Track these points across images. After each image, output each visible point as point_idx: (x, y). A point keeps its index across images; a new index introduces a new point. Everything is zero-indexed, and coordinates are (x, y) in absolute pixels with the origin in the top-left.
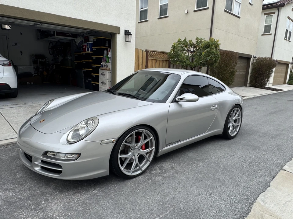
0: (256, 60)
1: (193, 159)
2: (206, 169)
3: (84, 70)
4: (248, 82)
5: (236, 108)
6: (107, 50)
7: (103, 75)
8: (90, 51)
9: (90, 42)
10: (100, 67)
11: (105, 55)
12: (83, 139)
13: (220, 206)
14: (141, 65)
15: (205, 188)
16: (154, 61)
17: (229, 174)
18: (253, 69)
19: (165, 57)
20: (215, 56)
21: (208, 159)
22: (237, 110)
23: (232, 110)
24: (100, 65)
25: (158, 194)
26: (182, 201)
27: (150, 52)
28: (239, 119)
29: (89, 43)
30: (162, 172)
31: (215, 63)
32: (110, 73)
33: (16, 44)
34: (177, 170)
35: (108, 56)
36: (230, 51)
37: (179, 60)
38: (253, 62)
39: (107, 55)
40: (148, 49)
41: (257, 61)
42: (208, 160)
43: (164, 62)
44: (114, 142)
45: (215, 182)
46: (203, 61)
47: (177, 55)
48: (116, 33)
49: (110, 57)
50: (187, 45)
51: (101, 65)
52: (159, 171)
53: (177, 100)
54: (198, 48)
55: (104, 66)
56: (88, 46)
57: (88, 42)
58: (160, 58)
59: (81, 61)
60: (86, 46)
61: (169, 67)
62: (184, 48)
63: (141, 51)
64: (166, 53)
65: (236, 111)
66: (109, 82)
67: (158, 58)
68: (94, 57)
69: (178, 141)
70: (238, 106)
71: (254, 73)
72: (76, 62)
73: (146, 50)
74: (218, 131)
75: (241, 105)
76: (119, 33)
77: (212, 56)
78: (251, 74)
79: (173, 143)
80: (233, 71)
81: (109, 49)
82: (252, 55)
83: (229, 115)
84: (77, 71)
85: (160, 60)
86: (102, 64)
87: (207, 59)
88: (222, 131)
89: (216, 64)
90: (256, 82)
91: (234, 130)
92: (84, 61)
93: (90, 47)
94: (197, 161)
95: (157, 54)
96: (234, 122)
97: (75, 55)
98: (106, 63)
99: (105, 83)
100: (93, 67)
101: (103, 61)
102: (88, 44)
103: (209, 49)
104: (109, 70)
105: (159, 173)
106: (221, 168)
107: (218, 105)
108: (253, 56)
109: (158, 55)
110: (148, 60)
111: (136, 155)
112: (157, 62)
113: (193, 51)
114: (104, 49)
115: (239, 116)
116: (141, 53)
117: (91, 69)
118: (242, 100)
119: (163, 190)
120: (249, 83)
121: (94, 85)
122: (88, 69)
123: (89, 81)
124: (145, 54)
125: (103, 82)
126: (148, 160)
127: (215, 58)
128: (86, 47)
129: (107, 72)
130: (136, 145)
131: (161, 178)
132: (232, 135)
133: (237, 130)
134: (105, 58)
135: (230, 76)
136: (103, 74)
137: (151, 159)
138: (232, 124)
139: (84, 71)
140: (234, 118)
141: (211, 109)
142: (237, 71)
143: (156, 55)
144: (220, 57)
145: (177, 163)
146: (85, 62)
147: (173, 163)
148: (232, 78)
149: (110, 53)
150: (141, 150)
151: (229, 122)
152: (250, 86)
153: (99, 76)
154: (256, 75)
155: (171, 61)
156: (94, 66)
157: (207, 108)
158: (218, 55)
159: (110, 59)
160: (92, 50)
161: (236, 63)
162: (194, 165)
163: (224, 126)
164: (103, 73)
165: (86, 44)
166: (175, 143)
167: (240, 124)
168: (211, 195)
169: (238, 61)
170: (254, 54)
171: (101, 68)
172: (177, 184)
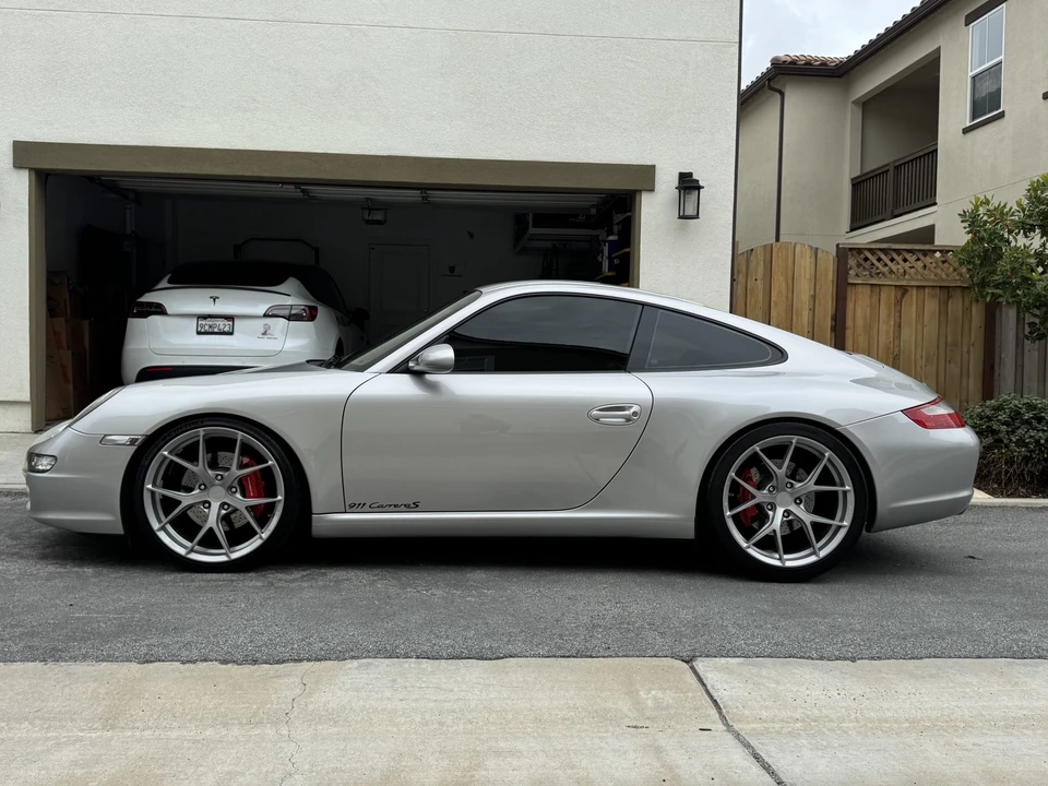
5: (793, 439)
8: (609, 271)
9: (611, 237)
12: (69, 427)
14: (806, 313)
16: (887, 296)
33: (452, 269)
43: (957, 293)
44: (133, 445)
48: (640, 191)
53: (411, 365)
60: (603, 253)
63: (808, 253)
67: (912, 279)
69: (407, 506)
70: (805, 428)
73: (838, 246)
76: (651, 190)
79: (382, 506)
85: (923, 287)
88: (692, 525)
102: (605, 244)
109: (912, 266)
110: (849, 288)
111: (216, 504)
112: (907, 296)
130: (221, 475)
141: (593, 419)
150: (238, 495)
166: (394, 508)
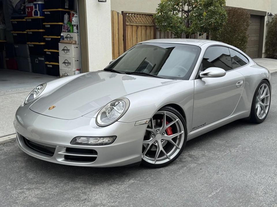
0: (272, 18)
1: (223, 146)
2: (242, 153)
3: (32, 44)
4: (263, 51)
5: (264, 84)
6: (69, 14)
7: (65, 52)
8: (40, 16)
9: (40, 3)
10: (59, 39)
11: (66, 21)
12: (117, 121)
13: (269, 182)
14: (117, 35)
15: (248, 170)
16: (134, 28)
17: (268, 156)
18: (269, 33)
19: (148, 22)
20: (221, 16)
21: (239, 144)
22: (265, 87)
23: (259, 87)
24: (59, 37)
25: (200, 178)
26: (229, 181)
27: (127, 14)
28: (267, 97)
29: (38, 4)
30: (194, 160)
31: (221, 26)
32: (77, 47)
34: (210, 157)
35: (71, 23)
36: (239, 9)
37: (171, 25)
38: (268, 22)
39: (70, 20)
40: (125, 10)
41: (273, 21)
42: (240, 146)
43: (148, 28)
44: (147, 124)
45: (256, 164)
46: (205, 25)
47: (167, 18)
49: (74, 24)
50: (179, 3)
51: (61, 36)
52: (190, 159)
53: (201, 76)
54: (194, 6)
55: (67, 37)
56: (36, 8)
57: (35, 3)
58: (142, 23)
59: (25, 31)
60: (32, 8)
61: (155, 38)
62: (175, 6)
63: (116, 14)
64: (151, 15)
65: (263, 88)
66: (76, 61)
67: (139, 23)
68: (48, 25)
69: (203, 125)
70: (266, 81)
71: (270, 37)
72: (15, 33)
73: (122, 12)
74: (244, 113)
75: (269, 80)
77: (217, 17)
78: (266, 39)
79: (199, 127)
80: (244, 37)
81: (72, 12)
82: (266, 12)
83: (256, 94)
84: (17, 46)
85: (141, 26)
86: (62, 34)
87: (210, 22)
88: (249, 113)
89: (221, 28)
90: (274, 50)
91: (263, 111)
92: (30, 31)
93: (39, 10)
94: (228, 147)
95: (137, 17)
96: (262, 102)
97: (12, 21)
98: (69, 33)
99: (69, 63)
100: (46, 39)
101: (63, 30)
102: (35, 5)
103: (212, 7)
104: (75, 44)
105: (192, 161)
106: (258, 151)
107: (244, 81)
108: (268, 13)
109: (139, 19)
110: (126, 26)
111: (159, 141)
112: (138, 29)
113: (188, 10)
114: (65, 13)
115: (267, 94)
116: (116, 17)
117: (43, 42)
118: (269, 73)
119: (204, 174)
120: (265, 53)
121: (49, 66)
122: (38, 43)
123: (39, 60)
124: (121, 17)
125: (66, 61)
126: (177, 148)
127: (221, 20)
128: (32, 10)
129: (73, 46)
130: (158, 129)
131: (196, 165)
132: (260, 118)
133: (266, 112)
134: (66, 26)
135: (241, 43)
136: (66, 50)
137: (180, 147)
138: (260, 104)
139: (30, 45)
140: (262, 97)
141: (237, 86)
142: (249, 37)
143: (136, 19)
144: (227, 18)
145: (207, 151)
146: (31, 33)
147: (201, 150)
148: (243, 47)
149: (74, 18)
150: (166, 135)
151: (257, 102)
152: (267, 57)
153: (58, 53)
154: (274, 41)
155: (157, 27)
156: (48, 38)
157: (233, 85)
158: (224, 15)
159: (75, 28)
160: (42, 14)
161: (248, 26)
162: (227, 151)
163: (252, 106)
164: (65, 48)
165: (32, 5)
166: (201, 127)
167: (269, 104)
168: (255, 174)
169: (250, 22)
170: (268, 11)
171: (61, 40)
172: (216, 168)
